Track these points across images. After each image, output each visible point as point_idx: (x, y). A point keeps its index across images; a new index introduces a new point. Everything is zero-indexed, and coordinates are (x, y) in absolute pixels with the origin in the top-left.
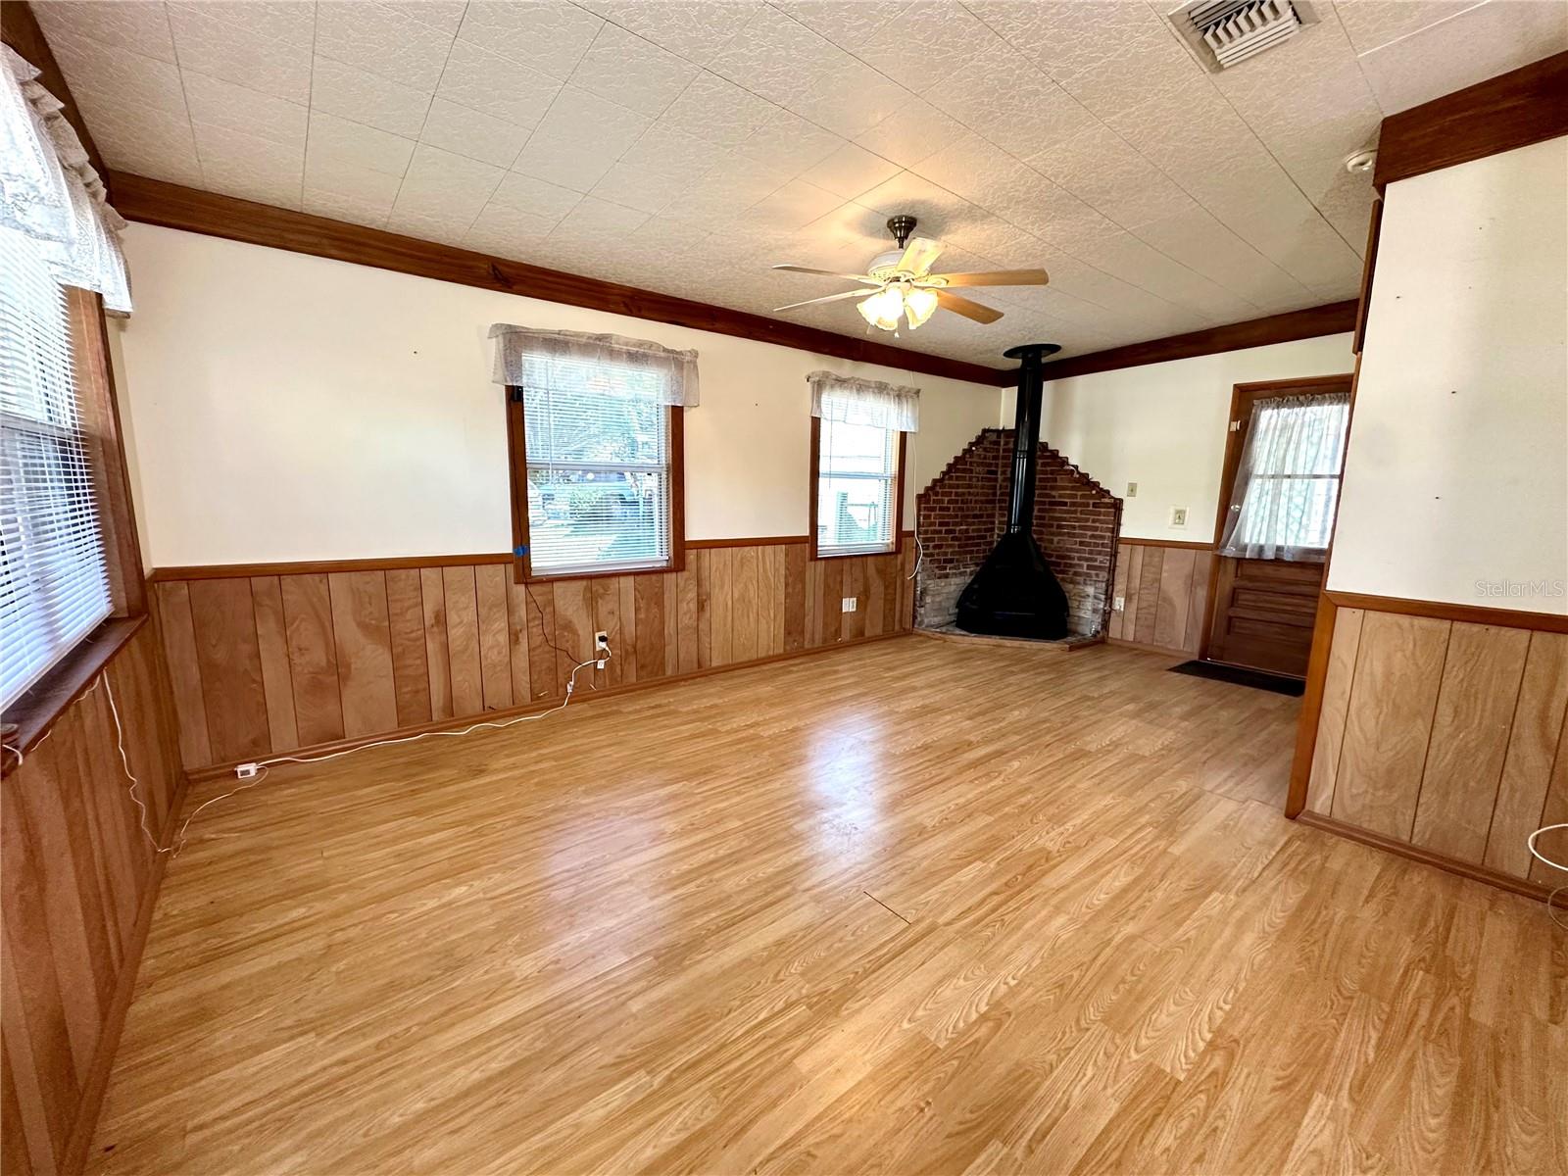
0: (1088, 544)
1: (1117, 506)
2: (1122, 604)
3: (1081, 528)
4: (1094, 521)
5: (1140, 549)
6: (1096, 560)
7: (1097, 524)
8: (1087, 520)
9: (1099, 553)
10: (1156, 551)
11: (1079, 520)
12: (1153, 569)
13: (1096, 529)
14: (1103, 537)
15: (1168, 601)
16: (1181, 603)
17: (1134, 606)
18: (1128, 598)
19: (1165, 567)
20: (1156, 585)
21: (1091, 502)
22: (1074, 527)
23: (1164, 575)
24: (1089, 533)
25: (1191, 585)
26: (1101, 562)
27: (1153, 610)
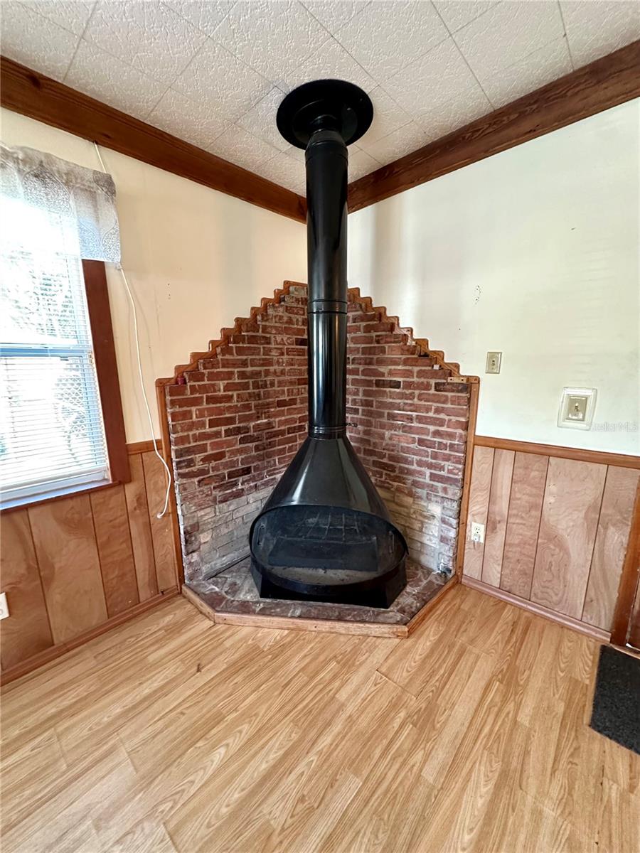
1: (470, 387)
2: (482, 534)
3: (420, 419)
4: (438, 411)
6: (442, 468)
7: (442, 416)
8: (428, 409)
9: (447, 458)
10: (537, 463)
11: (416, 408)
12: (529, 489)
13: (441, 423)
14: (451, 436)
15: (556, 540)
17: (499, 538)
18: (491, 526)
19: (551, 488)
20: (535, 513)
21: (433, 382)
23: (549, 499)
24: (432, 428)
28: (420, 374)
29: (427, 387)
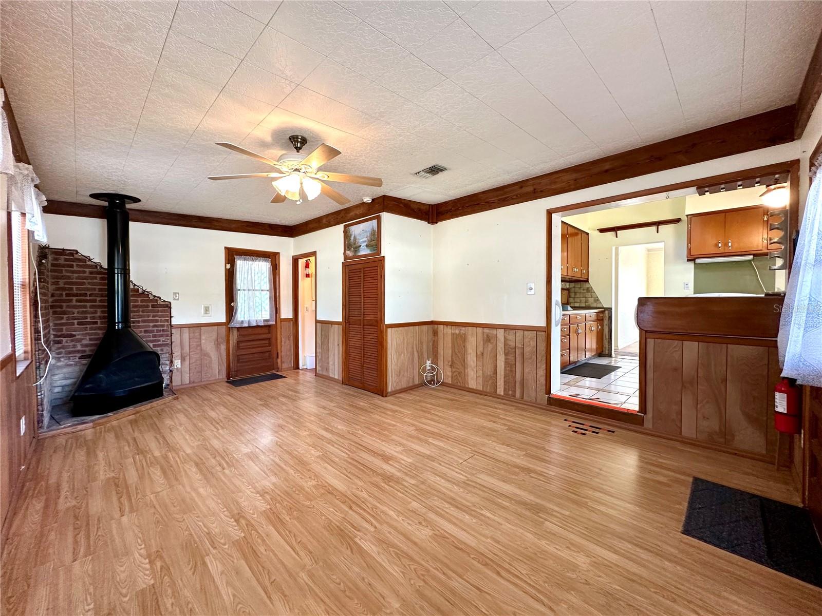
0: (152, 331)
1: (168, 306)
2: (180, 364)
3: (144, 322)
4: (154, 316)
5: (186, 330)
6: (160, 341)
7: (157, 318)
8: (148, 316)
9: (161, 336)
10: (197, 330)
11: (141, 317)
12: (196, 340)
13: (157, 321)
14: (163, 326)
15: (207, 355)
16: (214, 355)
17: (187, 362)
18: (183, 359)
19: (203, 337)
20: (199, 348)
21: (150, 304)
22: (138, 322)
23: (203, 341)
24: (151, 324)
25: (218, 345)
26: (163, 341)
27: (199, 362)
28: (142, 301)
29: (148, 306)
